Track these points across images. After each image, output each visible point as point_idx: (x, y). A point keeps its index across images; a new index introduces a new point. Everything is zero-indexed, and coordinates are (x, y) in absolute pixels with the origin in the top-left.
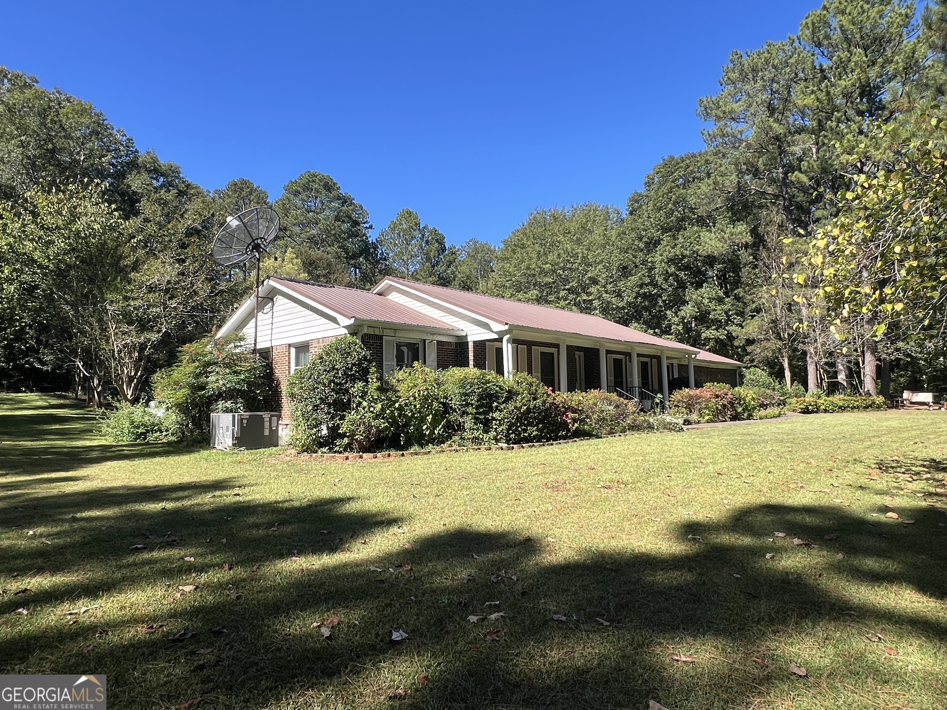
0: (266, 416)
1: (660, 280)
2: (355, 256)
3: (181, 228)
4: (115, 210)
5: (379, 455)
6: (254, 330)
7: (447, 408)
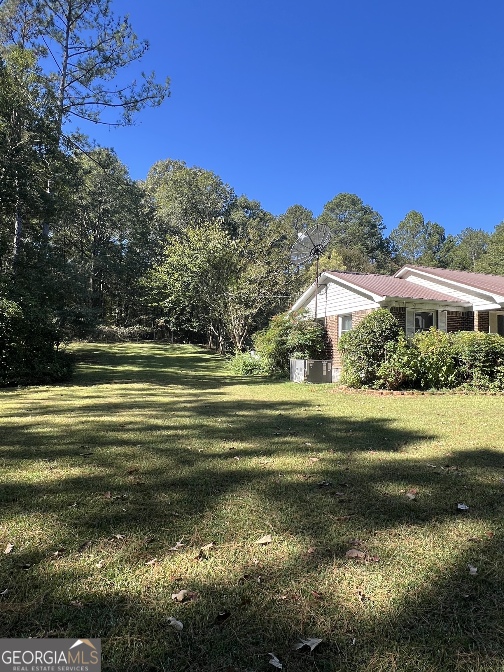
0: (324, 362)
2: (373, 250)
5: (405, 393)
6: (315, 306)
7: (457, 362)
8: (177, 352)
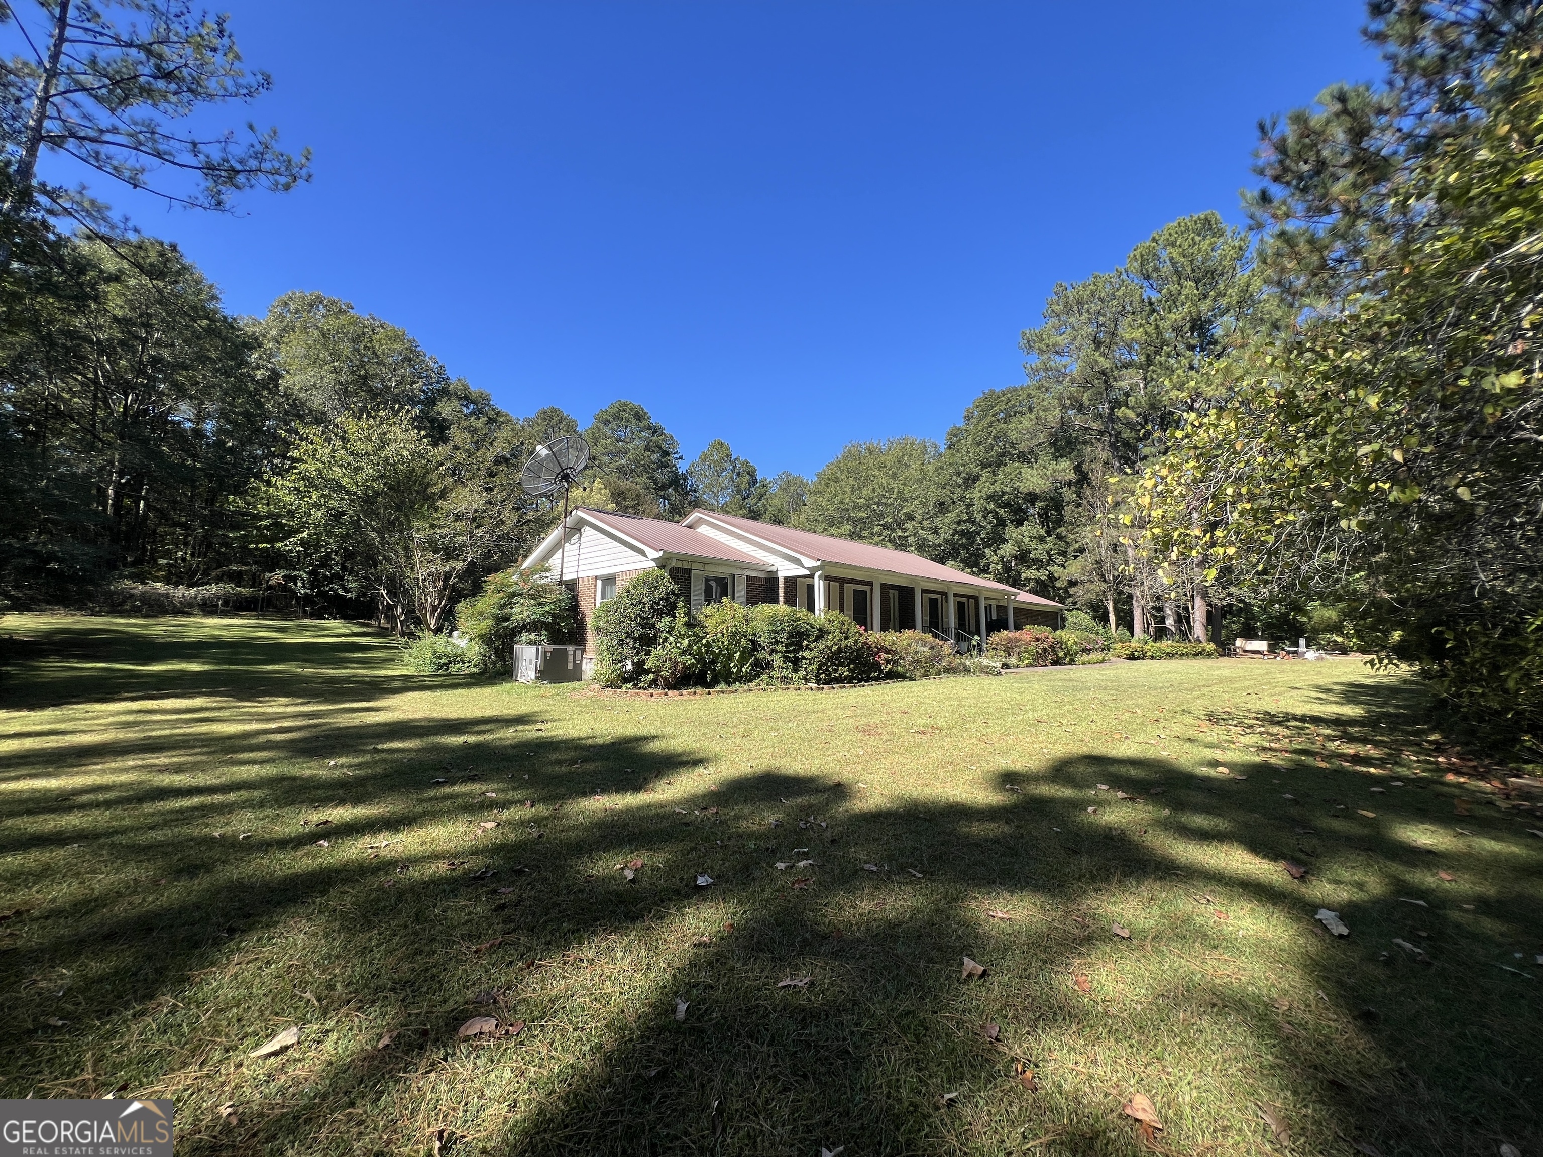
0: (571, 649)
1: (978, 517)
2: (664, 487)
3: (490, 456)
4: (425, 437)
5: (684, 692)
6: (560, 561)
7: (755, 646)
8: (308, 633)
